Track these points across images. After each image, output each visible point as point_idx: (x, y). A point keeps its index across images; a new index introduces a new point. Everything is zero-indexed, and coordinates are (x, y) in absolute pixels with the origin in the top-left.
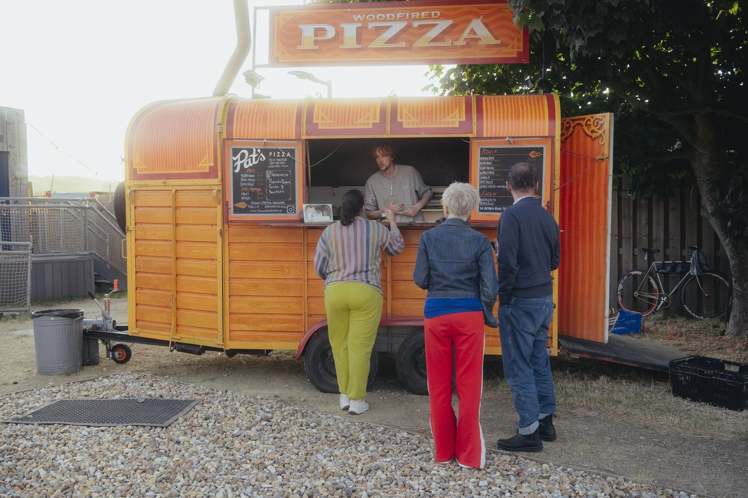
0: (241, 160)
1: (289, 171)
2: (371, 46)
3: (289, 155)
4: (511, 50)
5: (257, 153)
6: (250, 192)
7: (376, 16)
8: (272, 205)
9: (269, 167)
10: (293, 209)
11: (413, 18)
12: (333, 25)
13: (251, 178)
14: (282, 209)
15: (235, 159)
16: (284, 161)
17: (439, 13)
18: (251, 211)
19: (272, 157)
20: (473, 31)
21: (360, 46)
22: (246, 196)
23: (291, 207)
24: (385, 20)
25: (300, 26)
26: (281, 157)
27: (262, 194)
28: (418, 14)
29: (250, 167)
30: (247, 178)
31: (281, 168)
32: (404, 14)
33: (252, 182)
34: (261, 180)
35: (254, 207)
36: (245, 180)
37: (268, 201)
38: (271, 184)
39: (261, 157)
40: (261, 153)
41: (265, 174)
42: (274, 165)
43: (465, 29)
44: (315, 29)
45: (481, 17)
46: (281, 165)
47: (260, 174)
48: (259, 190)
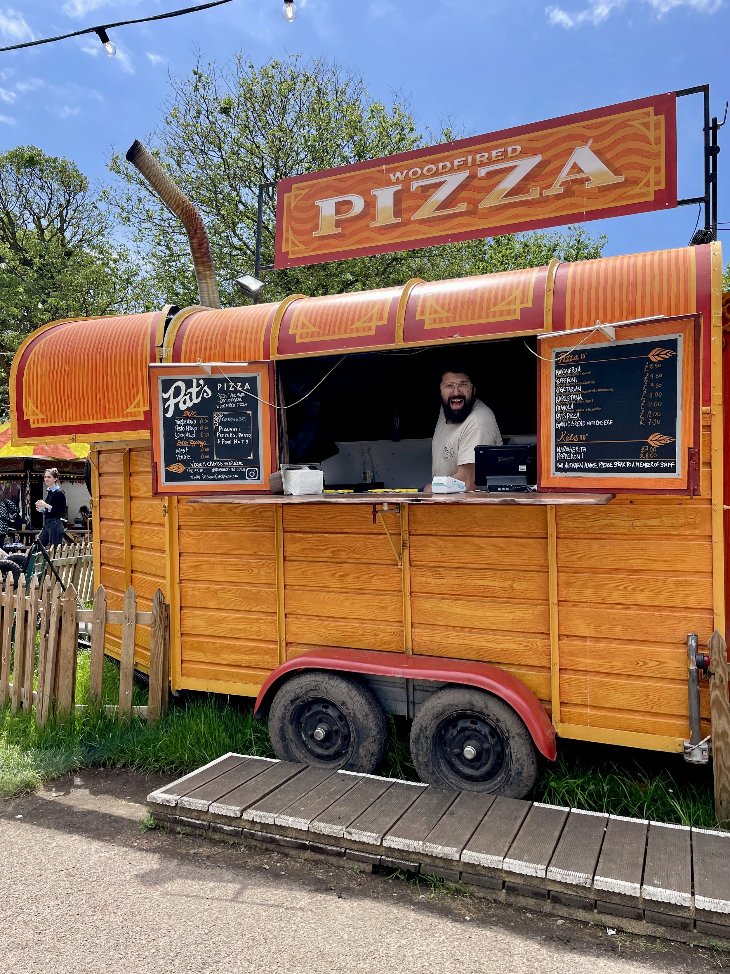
0: (175, 397)
1: (248, 412)
3: (247, 386)
4: (645, 190)
5: (198, 385)
6: (190, 448)
8: (224, 466)
9: (218, 407)
10: (256, 473)
13: (191, 425)
14: (238, 473)
15: (166, 396)
16: (240, 397)
17: (519, 148)
18: (191, 477)
19: (222, 391)
20: (576, 168)
22: (183, 454)
26: (235, 391)
27: (207, 450)
29: (188, 409)
30: (184, 426)
31: (237, 408)
33: (192, 432)
34: (206, 428)
35: (197, 471)
36: (182, 429)
37: (217, 461)
39: (205, 391)
40: (204, 386)
41: (211, 419)
42: (225, 403)
43: (563, 166)
45: (590, 141)
46: (236, 404)
47: (204, 418)
48: (203, 443)
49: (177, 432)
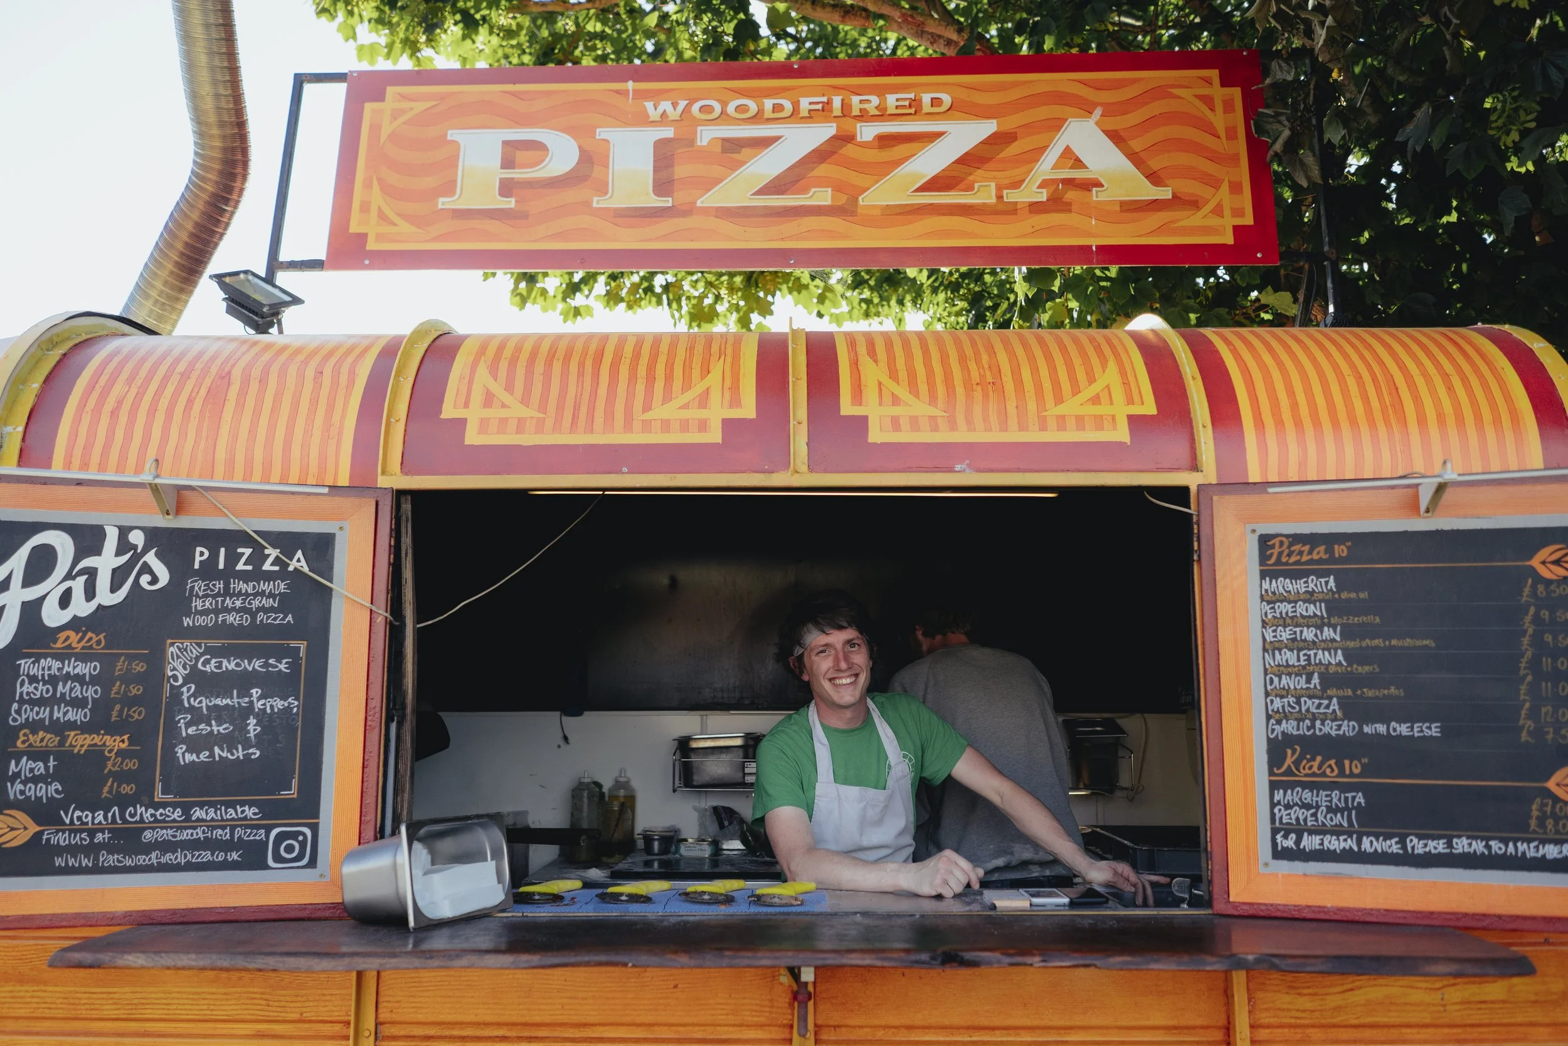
0: (27, 582)
1: (294, 644)
2: (707, 200)
3: (299, 562)
4: (1213, 222)
5: (124, 546)
6: (66, 758)
7: (724, 104)
8: (188, 823)
9: (187, 621)
10: (303, 845)
11: (856, 112)
12: (570, 130)
13: (79, 679)
14: (240, 845)
16: (271, 595)
17: (947, 99)
18: (59, 862)
19: (209, 571)
20: (1071, 158)
21: (667, 202)
22: (35, 780)
23: (294, 835)
24: (758, 118)
25: (453, 135)
26: (256, 575)
27: (131, 765)
28: (875, 100)
29: (76, 624)
30: (53, 681)
31: (256, 630)
32: (825, 99)
33: (78, 703)
34: (135, 690)
35: (80, 839)
36: (42, 690)
37: (164, 805)
38: (192, 709)
39: (147, 569)
40: (146, 550)
41: (157, 660)
42: (216, 612)
43: (1042, 150)
44: (506, 143)
45: (1098, 112)
46: (253, 615)
47: (131, 658)
48: (115, 743)
49: (22, 701)
